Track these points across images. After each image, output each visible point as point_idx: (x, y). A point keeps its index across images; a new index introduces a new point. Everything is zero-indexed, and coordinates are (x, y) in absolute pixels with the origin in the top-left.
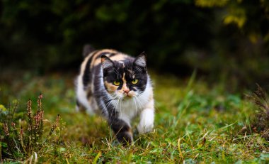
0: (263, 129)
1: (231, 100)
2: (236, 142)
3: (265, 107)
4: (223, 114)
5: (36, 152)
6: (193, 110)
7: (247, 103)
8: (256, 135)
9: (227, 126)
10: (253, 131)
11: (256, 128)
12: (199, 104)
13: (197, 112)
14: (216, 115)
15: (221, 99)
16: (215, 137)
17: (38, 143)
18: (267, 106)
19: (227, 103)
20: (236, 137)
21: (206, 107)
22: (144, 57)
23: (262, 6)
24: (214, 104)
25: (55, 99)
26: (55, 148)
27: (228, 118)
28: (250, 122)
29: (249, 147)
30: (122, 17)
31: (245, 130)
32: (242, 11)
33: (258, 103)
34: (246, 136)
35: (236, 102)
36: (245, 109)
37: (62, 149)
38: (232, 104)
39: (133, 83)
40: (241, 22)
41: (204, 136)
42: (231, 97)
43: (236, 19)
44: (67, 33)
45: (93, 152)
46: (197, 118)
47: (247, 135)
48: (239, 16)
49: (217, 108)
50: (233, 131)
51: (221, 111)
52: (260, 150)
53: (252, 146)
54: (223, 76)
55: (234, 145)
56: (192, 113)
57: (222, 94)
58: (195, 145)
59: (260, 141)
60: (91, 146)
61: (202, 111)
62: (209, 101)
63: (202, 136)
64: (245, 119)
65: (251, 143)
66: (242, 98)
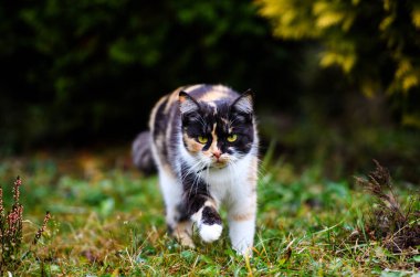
0: (385, 235)
1: (333, 191)
2: (341, 255)
3: (388, 199)
4: (320, 212)
5: (12, 271)
6: (269, 206)
7: (359, 194)
8: (375, 243)
9: (326, 229)
10: (369, 237)
11: (374, 232)
12: (280, 196)
13: (277, 210)
14: (307, 215)
15: (316, 191)
16: (305, 248)
17: (13, 257)
18: (392, 198)
19: (326, 195)
20: (342, 247)
21: (292, 202)
22: (249, 97)
23: (383, 36)
24: (304, 197)
25: (41, 192)
26: (42, 265)
27: (329, 219)
28: (365, 222)
29: (362, 263)
30: (151, 58)
31: (356, 236)
32: (350, 46)
33: (376, 192)
34: (357, 246)
35: (341, 192)
36: (355, 204)
37: (54, 268)
38: (334, 196)
39: (230, 140)
40: (348, 64)
41: (289, 245)
42: (332, 186)
43: (340, 59)
44: (61, 84)
45: (106, 271)
46: (276, 219)
47: (359, 243)
48: (345, 53)
49: (310, 202)
50: (336, 237)
51: (317, 208)
52: (381, 267)
53: (367, 261)
54: (320, 153)
55: (338, 259)
56: (269, 212)
57: (318, 181)
58: (273, 260)
59: (380, 252)
60: (102, 264)
61: (285, 208)
62: (297, 194)
63: (285, 247)
64: (355, 220)
65: (366, 257)
66: (351, 187)
